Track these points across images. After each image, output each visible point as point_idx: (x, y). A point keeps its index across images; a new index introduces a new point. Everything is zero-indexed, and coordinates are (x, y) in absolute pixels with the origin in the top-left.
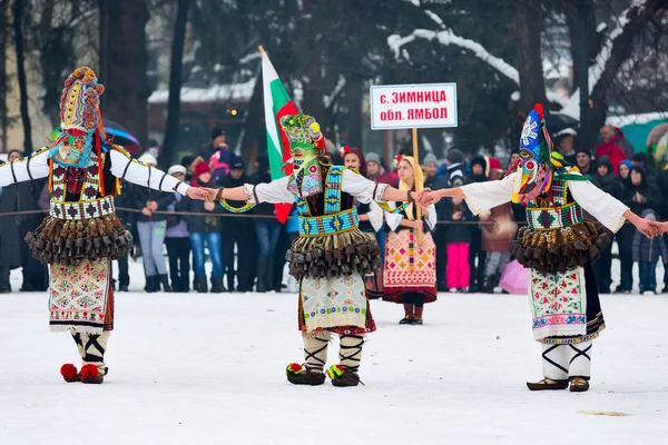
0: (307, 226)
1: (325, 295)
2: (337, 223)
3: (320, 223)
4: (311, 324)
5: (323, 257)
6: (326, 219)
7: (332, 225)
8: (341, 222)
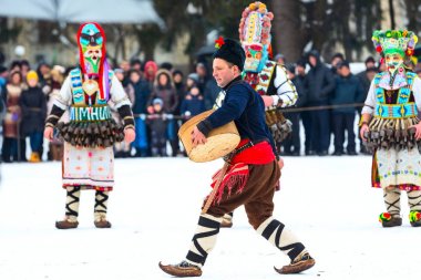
0: (381, 111)
1: (394, 161)
2: (403, 111)
3: (391, 110)
4: (385, 182)
5: (393, 136)
6: (396, 107)
7: (399, 111)
8: (406, 110)
